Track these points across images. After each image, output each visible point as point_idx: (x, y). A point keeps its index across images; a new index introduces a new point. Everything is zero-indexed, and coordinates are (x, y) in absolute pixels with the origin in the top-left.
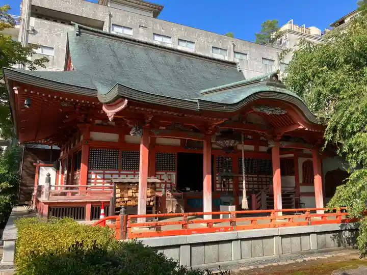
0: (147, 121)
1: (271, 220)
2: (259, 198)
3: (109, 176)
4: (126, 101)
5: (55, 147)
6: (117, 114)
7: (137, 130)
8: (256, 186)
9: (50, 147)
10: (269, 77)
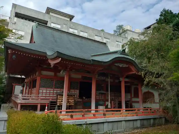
0: (68, 68)
1: (121, 113)
2: (115, 103)
3: (49, 91)
4: (60, 59)
5: (23, 77)
6: (55, 64)
7: (63, 71)
8: (113, 97)
9: (20, 77)
10: (121, 51)
